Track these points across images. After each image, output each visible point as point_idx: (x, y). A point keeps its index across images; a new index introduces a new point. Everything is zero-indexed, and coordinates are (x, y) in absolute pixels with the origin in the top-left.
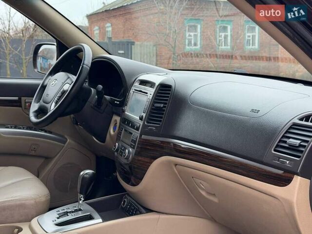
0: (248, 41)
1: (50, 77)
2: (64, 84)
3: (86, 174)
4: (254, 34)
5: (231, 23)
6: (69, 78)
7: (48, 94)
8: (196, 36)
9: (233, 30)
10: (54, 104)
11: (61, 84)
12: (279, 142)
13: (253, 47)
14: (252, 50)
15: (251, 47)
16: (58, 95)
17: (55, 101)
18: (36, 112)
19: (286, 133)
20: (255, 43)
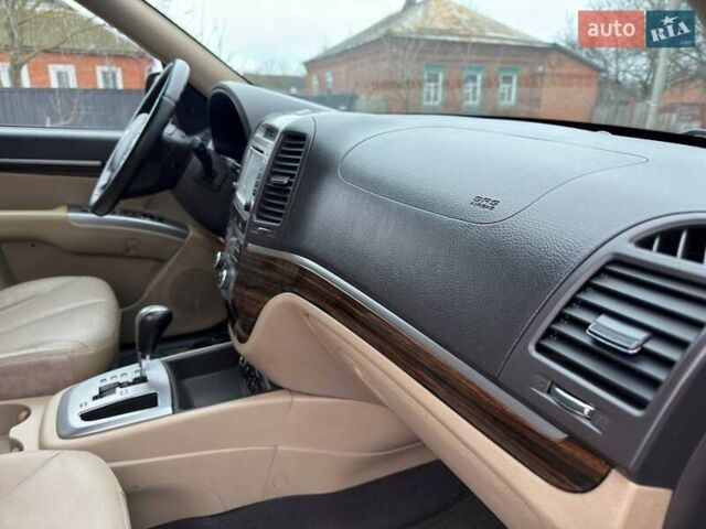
3: (150, 314)
4: (511, 86)
5: (482, 71)
8: (436, 88)
9: (483, 80)
12: (557, 320)
14: (507, 106)
19: (583, 289)
20: (511, 98)
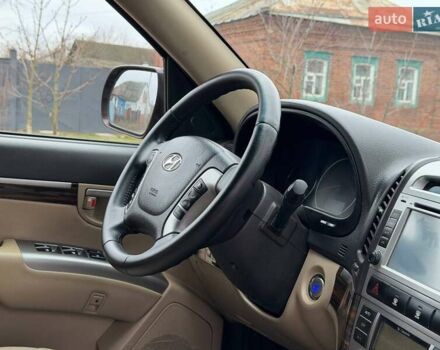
0: (402, 92)
1: (154, 145)
2: (202, 169)
4: (410, 81)
5: (377, 62)
6: (214, 154)
7: (153, 190)
8: (319, 78)
9: (378, 72)
10: (172, 219)
11: (195, 168)
13: (408, 102)
14: (406, 107)
15: (404, 101)
16: (186, 197)
17: (177, 210)
18: (119, 228)
20: (411, 96)
